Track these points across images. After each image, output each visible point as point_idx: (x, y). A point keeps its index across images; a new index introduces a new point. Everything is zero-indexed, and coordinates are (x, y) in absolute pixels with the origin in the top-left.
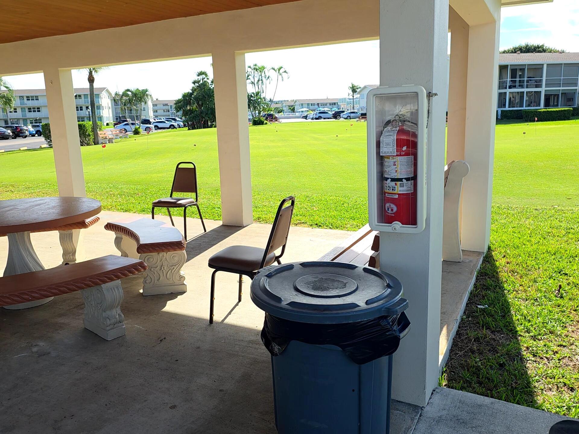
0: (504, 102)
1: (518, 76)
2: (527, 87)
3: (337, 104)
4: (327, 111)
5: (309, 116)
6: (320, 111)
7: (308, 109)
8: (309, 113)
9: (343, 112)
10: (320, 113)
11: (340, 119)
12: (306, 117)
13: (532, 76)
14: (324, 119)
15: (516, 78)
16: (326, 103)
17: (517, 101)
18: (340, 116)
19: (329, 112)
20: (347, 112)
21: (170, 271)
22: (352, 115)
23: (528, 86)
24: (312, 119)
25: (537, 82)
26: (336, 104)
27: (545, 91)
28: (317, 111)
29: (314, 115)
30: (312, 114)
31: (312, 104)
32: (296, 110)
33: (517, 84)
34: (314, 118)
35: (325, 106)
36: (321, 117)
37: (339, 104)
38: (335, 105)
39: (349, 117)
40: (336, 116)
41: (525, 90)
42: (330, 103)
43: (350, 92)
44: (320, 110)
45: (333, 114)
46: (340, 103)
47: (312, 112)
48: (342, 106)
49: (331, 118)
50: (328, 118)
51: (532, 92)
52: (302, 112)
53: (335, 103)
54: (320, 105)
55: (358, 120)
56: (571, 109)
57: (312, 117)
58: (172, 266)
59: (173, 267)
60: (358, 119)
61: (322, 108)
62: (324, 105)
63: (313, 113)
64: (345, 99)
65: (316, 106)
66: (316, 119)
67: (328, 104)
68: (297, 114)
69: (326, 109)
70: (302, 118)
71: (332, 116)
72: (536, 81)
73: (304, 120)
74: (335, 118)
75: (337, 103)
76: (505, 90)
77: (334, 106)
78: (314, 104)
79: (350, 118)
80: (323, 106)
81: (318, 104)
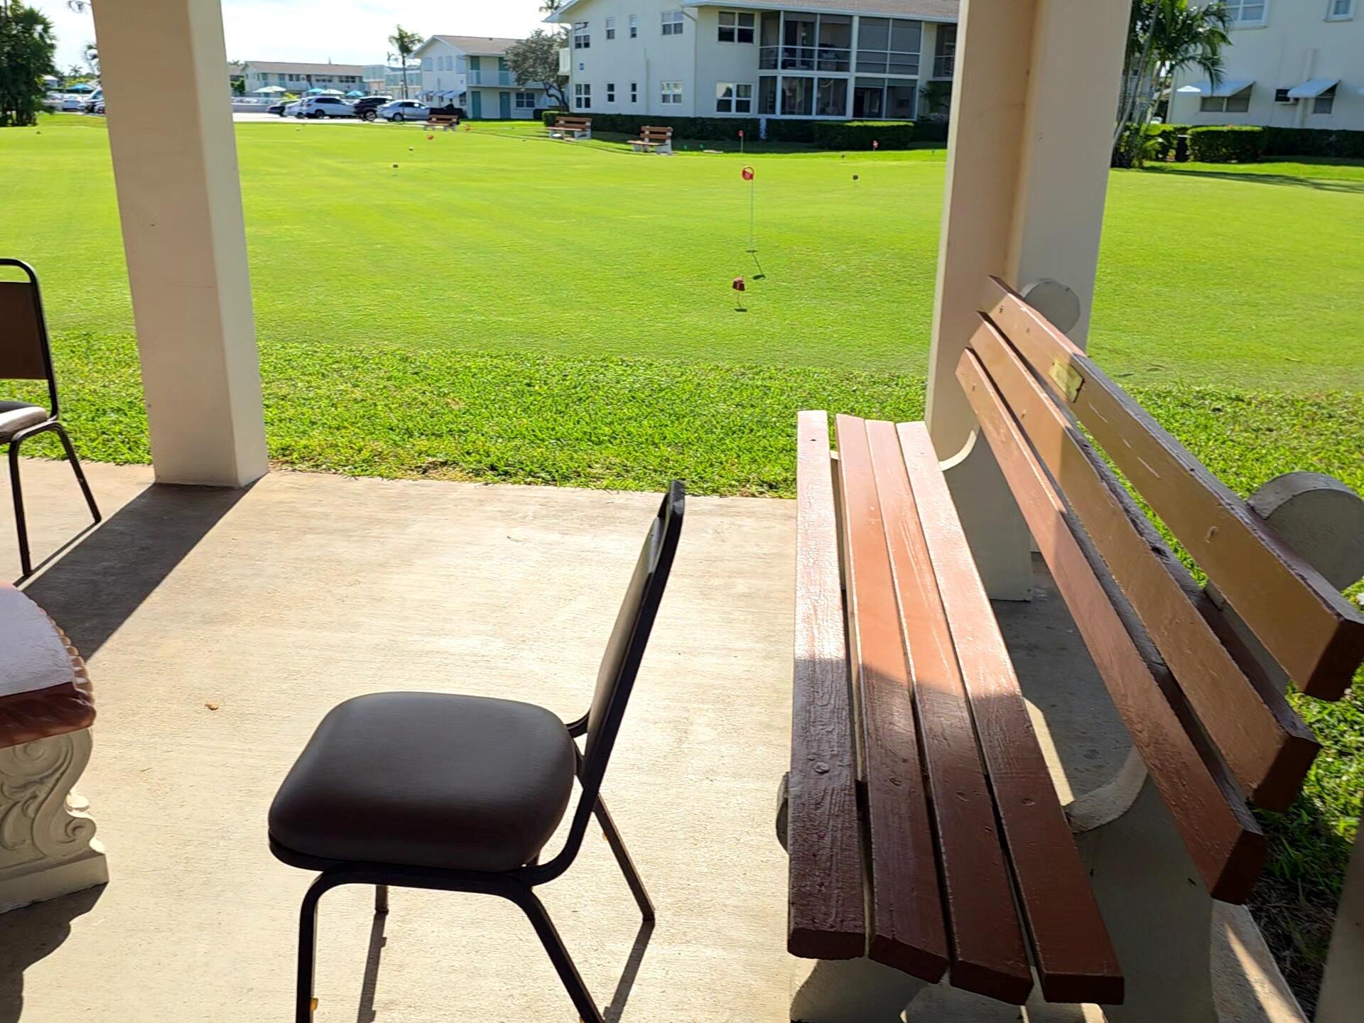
0: (772, 100)
1: (799, 41)
2: (819, 69)
3: (361, 81)
4: (338, 98)
5: (290, 108)
6: (319, 97)
7: (283, 90)
8: (286, 99)
9: (383, 101)
10: (319, 101)
11: (376, 120)
12: (280, 111)
13: (829, 43)
14: (332, 117)
15: (795, 44)
16: (331, 76)
17: (798, 100)
18: (375, 112)
19: (344, 101)
20: (392, 103)
21: (16, 810)
22: (408, 110)
23: (822, 66)
24: (299, 115)
25: (839, 58)
26: (357, 80)
27: (857, 78)
28: (308, 95)
29: (302, 105)
30: (296, 103)
31: (291, 76)
32: (247, 89)
33: (798, 59)
34: (304, 113)
35: (328, 84)
36: (321, 110)
37: (365, 80)
38: (353, 82)
39: (398, 117)
40: (366, 110)
41: (815, 74)
42: (340, 77)
43: (395, 49)
44: (314, 94)
45: (356, 106)
46: (368, 78)
47: (295, 98)
48: (375, 87)
49: (350, 117)
50: (343, 117)
51: (830, 79)
52: (267, 95)
53: (353, 78)
54: (313, 79)
55: (426, 126)
56: (911, 124)
57: (297, 110)
58: (25, 786)
59: (28, 793)
60: (425, 123)
61: (321, 88)
62: (324, 81)
63: (300, 101)
64: (381, 67)
65: (302, 81)
66: (310, 116)
67: (336, 80)
68: (253, 101)
69: (333, 92)
70: (270, 112)
71: (353, 110)
72: (837, 55)
73: (275, 118)
74: (360, 118)
75: (361, 78)
76: (775, 71)
77: (351, 84)
78: (298, 76)
79: (403, 120)
80: (324, 84)
81: (309, 77)
